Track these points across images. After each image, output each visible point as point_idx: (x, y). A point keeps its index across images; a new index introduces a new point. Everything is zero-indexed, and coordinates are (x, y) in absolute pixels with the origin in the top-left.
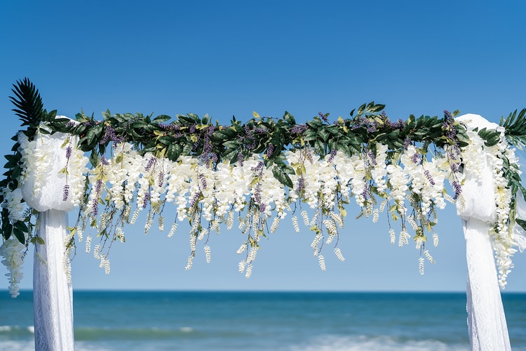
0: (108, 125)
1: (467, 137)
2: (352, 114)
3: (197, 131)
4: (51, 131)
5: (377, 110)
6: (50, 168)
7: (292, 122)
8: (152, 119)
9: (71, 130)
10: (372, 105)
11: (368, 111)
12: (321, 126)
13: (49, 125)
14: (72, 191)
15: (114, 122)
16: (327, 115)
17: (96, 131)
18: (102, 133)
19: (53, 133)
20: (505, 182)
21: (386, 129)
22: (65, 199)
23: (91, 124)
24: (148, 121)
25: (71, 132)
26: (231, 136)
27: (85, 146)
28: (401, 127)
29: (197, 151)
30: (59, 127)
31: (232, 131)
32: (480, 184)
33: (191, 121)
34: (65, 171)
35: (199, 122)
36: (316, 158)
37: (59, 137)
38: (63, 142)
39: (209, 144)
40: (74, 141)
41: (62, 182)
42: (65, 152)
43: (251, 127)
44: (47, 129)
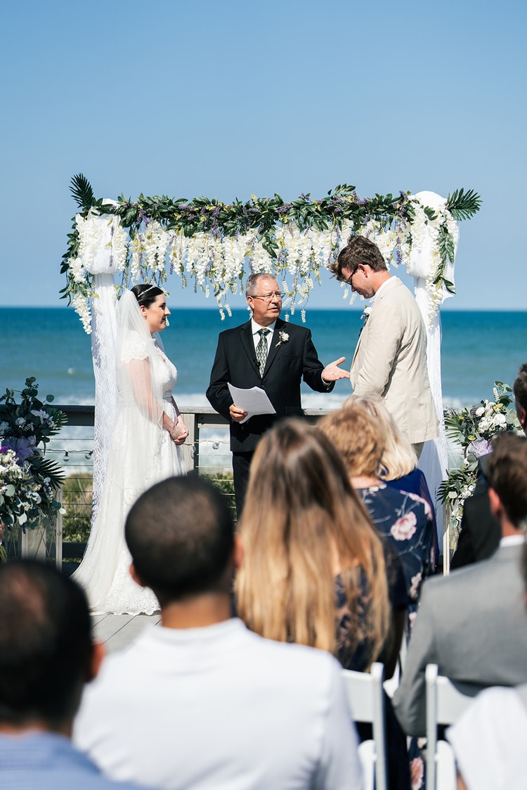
0: (141, 207)
1: (414, 214)
2: (329, 193)
3: (207, 211)
4: (99, 214)
5: (350, 190)
6: (99, 243)
7: (281, 203)
8: (174, 202)
9: (113, 212)
10: (345, 186)
11: (342, 191)
12: (304, 204)
13: (97, 209)
14: (116, 259)
15: (146, 205)
16: (308, 195)
17: (131, 213)
18: (137, 215)
19: (101, 215)
20: (437, 248)
21: (353, 207)
22: (111, 265)
23: (129, 206)
24: (171, 203)
25: (114, 213)
26: (233, 215)
27: (124, 224)
28: (366, 204)
29: (208, 226)
30: (105, 210)
31: (232, 211)
32: (420, 252)
33: (202, 204)
34: (110, 244)
35: (209, 203)
36: (297, 231)
37: (105, 218)
38: (108, 221)
39: (215, 222)
40: (117, 219)
41: (108, 253)
42: (111, 230)
43: (248, 207)
44: (96, 212)
